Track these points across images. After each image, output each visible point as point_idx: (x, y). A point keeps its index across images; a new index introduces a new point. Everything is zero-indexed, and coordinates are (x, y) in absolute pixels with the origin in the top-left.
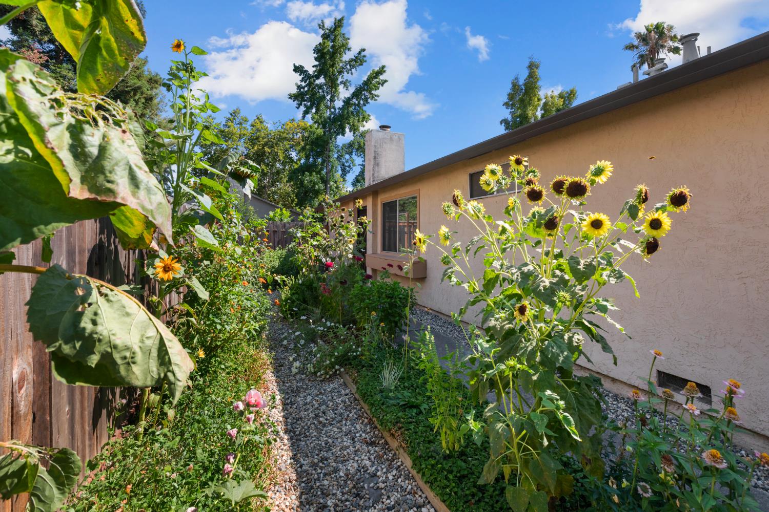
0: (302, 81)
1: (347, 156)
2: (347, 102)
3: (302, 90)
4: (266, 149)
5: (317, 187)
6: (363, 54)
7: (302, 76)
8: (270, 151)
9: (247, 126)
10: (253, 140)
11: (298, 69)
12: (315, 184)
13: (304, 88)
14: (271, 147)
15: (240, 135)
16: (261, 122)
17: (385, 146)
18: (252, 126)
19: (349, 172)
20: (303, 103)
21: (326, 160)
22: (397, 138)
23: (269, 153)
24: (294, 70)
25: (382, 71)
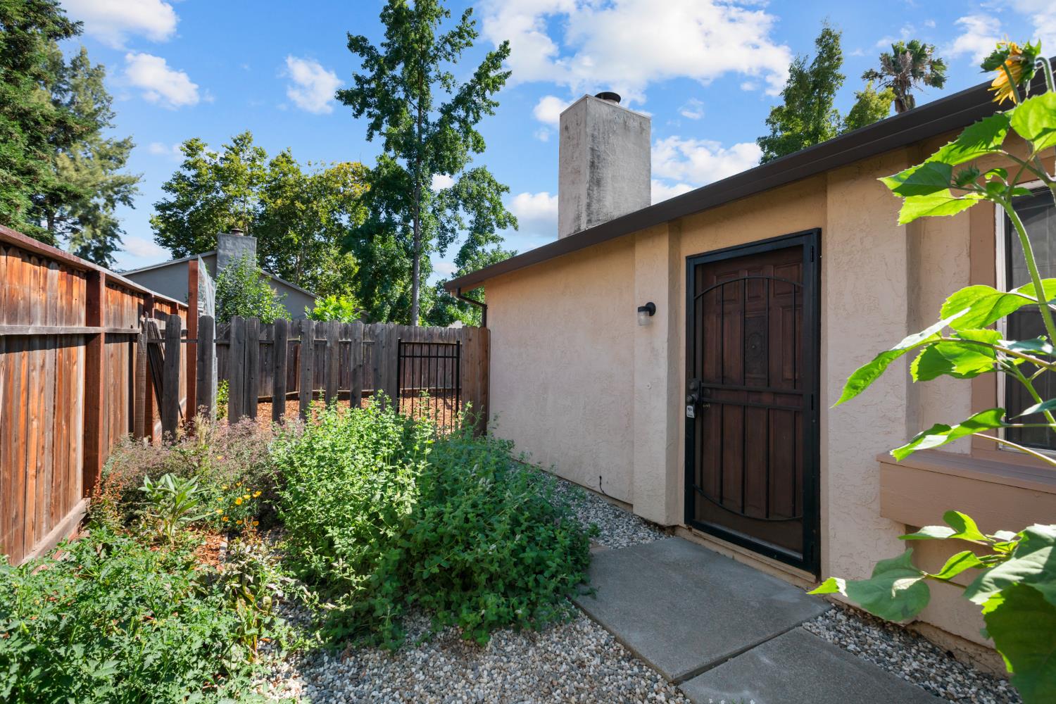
0: (364, 67)
1: (449, 212)
2: (447, 111)
3: (366, 86)
4: (298, 204)
5: (397, 264)
6: (470, 19)
7: (365, 57)
8: (304, 207)
9: (265, 163)
10: (275, 190)
11: (357, 44)
12: (394, 257)
13: (369, 82)
14: (307, 202)
15: (251, 178)
16: (289, 161)
17: (613, 139)
18: (272, 165)
19: (451, 240)
20: (366, 110)
21: (414, 213)
22: (636, 124)
23: (303, 212)
24: (350, 46)
25: (505, 50)
